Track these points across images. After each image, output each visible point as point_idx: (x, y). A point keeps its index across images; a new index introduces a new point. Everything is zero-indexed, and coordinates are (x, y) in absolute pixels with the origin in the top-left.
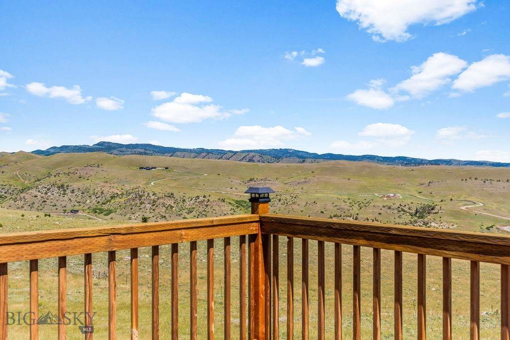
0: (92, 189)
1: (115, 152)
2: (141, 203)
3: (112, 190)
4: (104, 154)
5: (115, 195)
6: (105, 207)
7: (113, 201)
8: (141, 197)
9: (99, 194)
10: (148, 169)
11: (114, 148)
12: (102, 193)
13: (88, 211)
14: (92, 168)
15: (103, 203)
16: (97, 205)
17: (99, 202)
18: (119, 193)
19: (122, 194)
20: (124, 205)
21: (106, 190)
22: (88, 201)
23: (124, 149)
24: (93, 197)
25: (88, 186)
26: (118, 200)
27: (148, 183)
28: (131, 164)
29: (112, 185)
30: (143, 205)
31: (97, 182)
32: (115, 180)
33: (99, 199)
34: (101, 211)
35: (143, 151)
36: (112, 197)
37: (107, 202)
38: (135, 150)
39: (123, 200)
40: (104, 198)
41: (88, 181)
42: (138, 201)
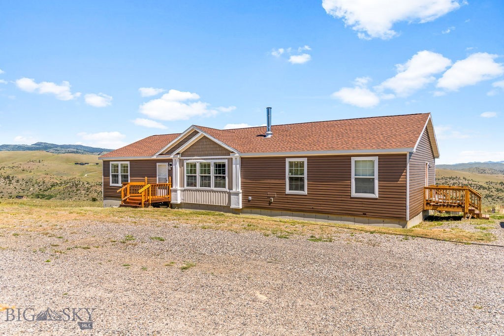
0: (34, 180)
1: (51, 150)
2: (77, 190)
3: (52, 180)
4: (44, 153)
5: (55, 184)
6: (46, 193)
7: (53, 189)
8: (77, 185)
9: (41, 183)
10: (82, 164)
11: (51, 148)
12: (44, 182)
13: (32, 196)
14: (34, 163)
15: (44, 190)
16: (40, 191)
17: (41, 190)
18: (59, 182)
19: (61, 183)
20: (63, 191)
21: (47, 180)
22: (32, 189)
23: (59, 148)
24: (36, 186)
25: (31, 177)
26: (57, 188)
27: (82, 175)
28: (67, 161)
29: (52, 177)
30: (79, 191)
31: (39, 174)
32: (54, 173)
33: (41, 187)
34: (43, 197)
35: (75, 150)
36: (52, 186)
37: (48, 189)
38: (68, 149)
39: (62, 188)
40: (45, 187)
41: (31, 173)
42: (74, 189)
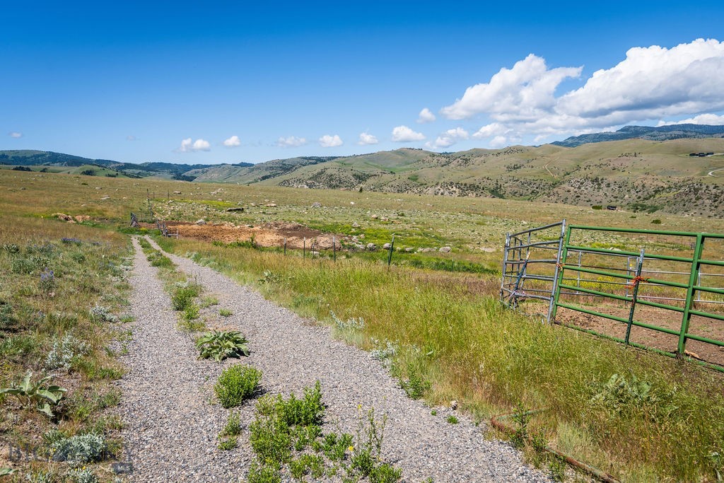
0: (630, 182)
1: (645, 136)
2: (698, 199)
3: (655, 183)
5: (660, 189)
6: (648, 203)
7: (657, 196)
8: (696, 190)
9: (640, 188)
10: (702, 155)
11: (643, 133)
12: (643, 186)
13: (627, 207)
14: (628, 158)
15: (645, 199)
16: (638, 200)
17: (639, 197)
18: (665, 186)
19: (670, 188)
20: (673, 201)
21: (648, 183)
22: (627, 196)
23: (655, 133)
24: (633, 192)
25: (626, 178)
26: (664, 194)
27: (704, 174)
28: (677, 151)
29: (655, 177)
30: (701, 201)
31: (635, 174)
32: (659, 171)
33: (640, 194)
34: (644, 208)
35: (681, 133)
36: (656, 192)
37: (650, 197)
38: (671, 133)
39: (671, 195)
40: (646, 193)
41: (624, 173)
42: (693, 196)
